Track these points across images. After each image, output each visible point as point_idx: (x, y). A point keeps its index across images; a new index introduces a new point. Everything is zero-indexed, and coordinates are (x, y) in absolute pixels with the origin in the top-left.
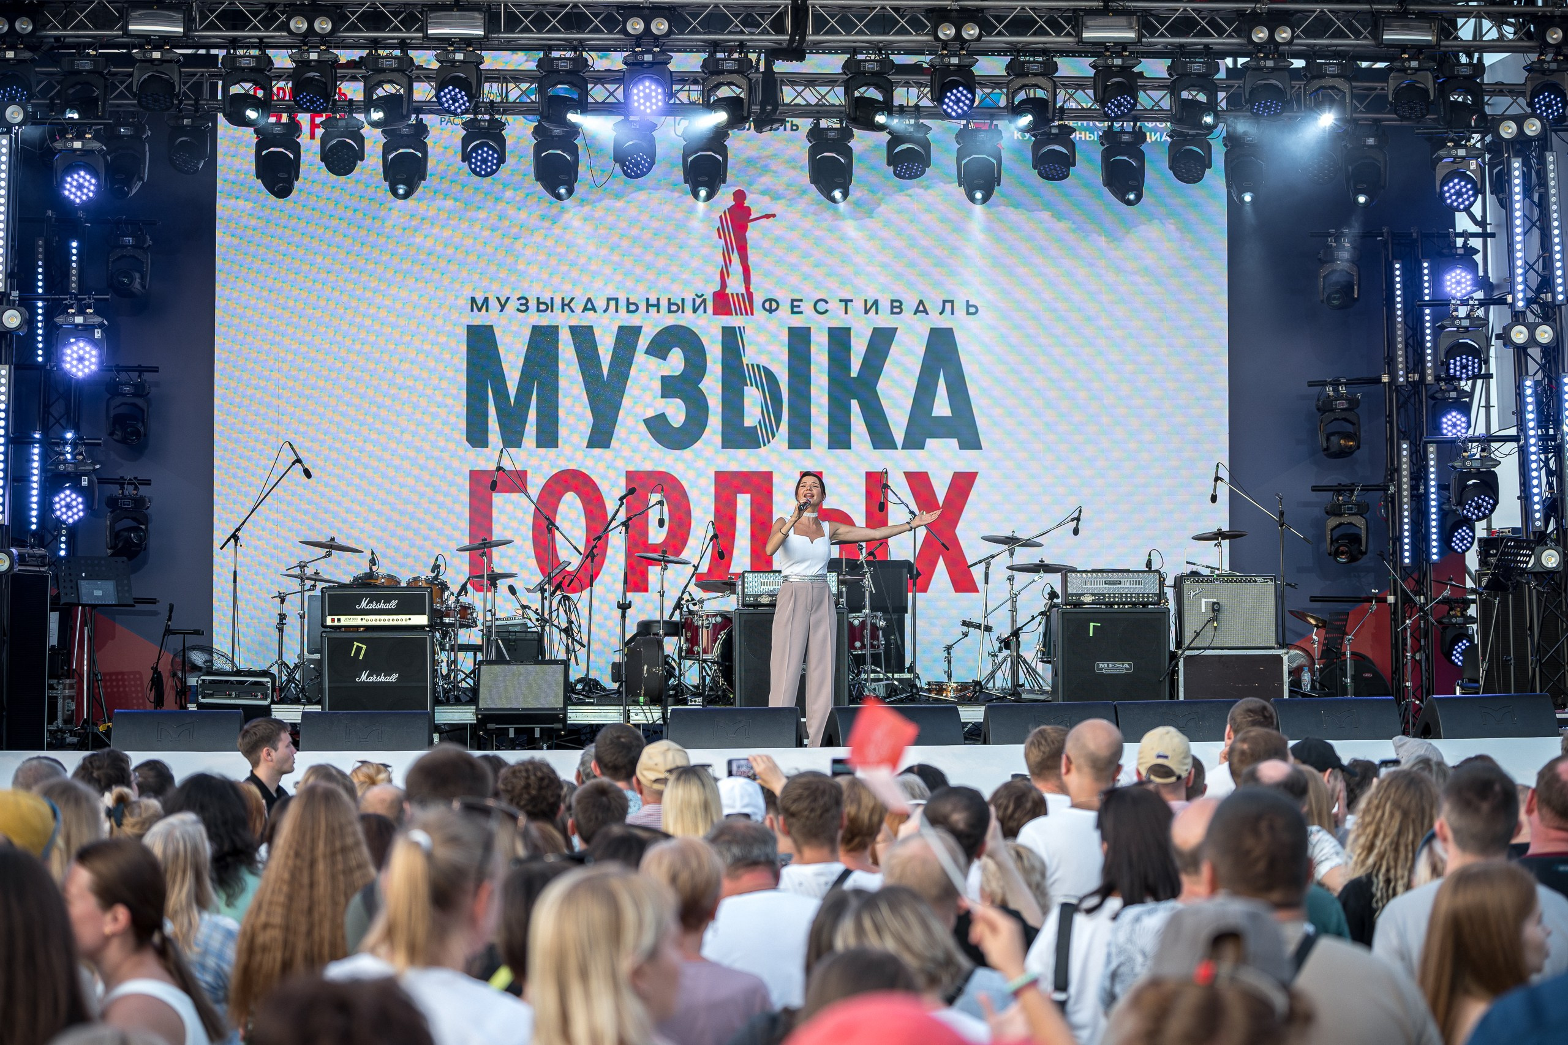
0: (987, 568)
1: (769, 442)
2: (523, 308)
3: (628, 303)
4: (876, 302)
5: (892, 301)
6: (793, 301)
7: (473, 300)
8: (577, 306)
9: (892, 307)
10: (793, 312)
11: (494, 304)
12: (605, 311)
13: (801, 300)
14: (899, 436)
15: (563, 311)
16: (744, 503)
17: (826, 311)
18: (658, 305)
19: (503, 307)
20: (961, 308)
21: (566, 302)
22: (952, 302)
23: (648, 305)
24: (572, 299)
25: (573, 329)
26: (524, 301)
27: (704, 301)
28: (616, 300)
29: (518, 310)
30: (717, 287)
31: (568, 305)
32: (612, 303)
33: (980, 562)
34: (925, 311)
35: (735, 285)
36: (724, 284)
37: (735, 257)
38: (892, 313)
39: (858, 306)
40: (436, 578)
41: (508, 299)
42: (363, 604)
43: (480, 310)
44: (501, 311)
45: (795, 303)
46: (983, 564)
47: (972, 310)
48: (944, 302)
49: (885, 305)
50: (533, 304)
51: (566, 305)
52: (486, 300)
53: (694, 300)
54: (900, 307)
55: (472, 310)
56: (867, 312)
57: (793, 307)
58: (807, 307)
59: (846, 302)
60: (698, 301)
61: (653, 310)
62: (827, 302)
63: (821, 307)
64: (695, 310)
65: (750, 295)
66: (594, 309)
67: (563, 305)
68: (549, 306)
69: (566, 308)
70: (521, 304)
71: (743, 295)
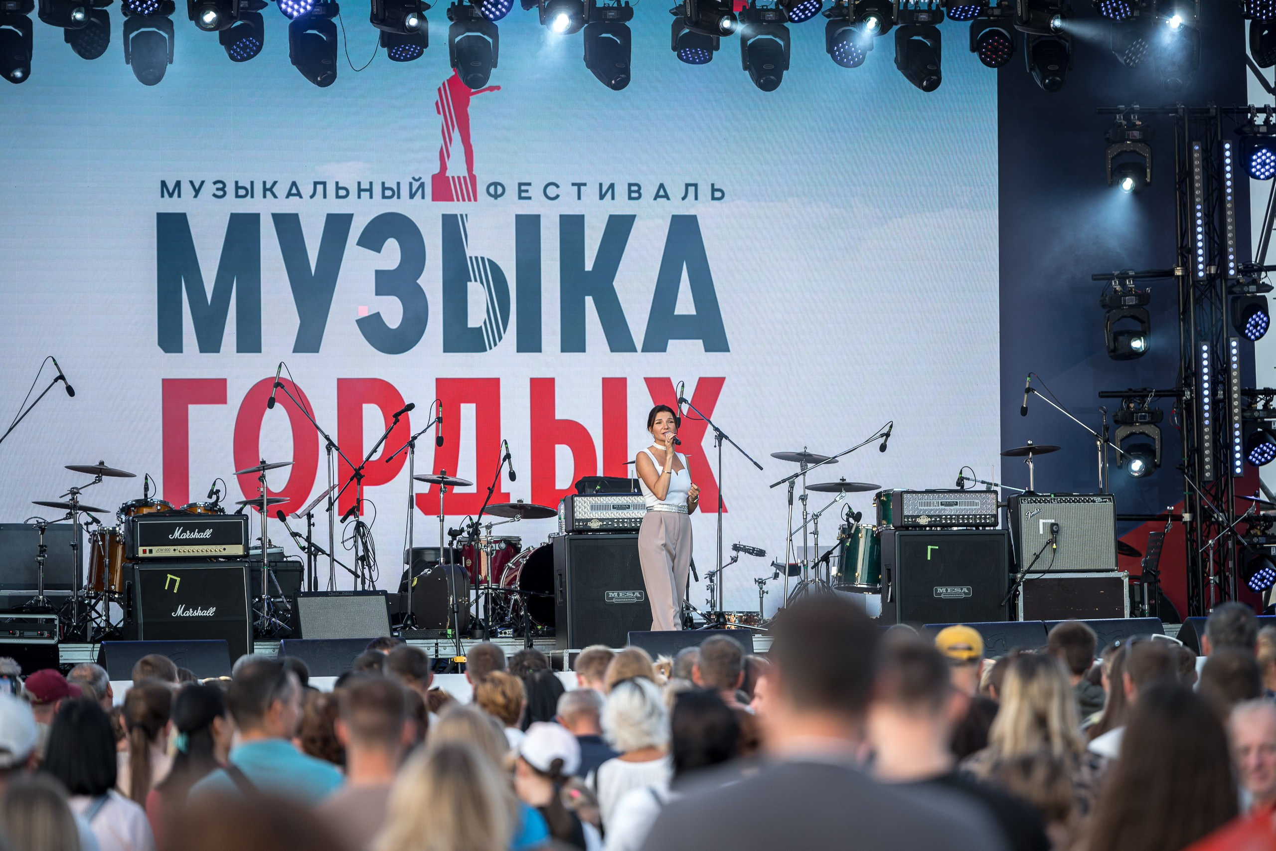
0: (792, 486)
1: (495, 345)
2: (220, 193)
3: (338, 188)
4: (612, 186)
5: (630, 185)
6: (520, 185)
7: (164, 184)
8: (281, 190)
9: (630, 192)
10: (520, 198)
11: (186, 188)
12: (312, 197)
13: (529, 184)
14: (638, 338)
15: (265, 196)
16: (468, 412)
17: (557, 196)
18: (370, 190)
19: (197, 192)
20: (705, 191)
21: (268, 186)
22: (696, 185)
23: (360, 190)
24: (275, 183)
25: (278, 218)
26: (220, 186)
27: (422, 185)
28: (324, 184)
29: (215, 195)
30: (437, 170)
31: (271, 190)
32: (320, 188)
33: (784, 481)
34: (666, 196)
35: (456, 168)
36: (444, 167)
37: (456, 135)
38: (630, 198)
39: (592, 190)
40: (215, 504)
41: (203, 182)
42: (177, 534)
43: (171, 195)
44: (196, 196)
45: (523, 188)
46: (787, 483)
47: (718, 194)
48: (687, 185)
49: (622, 189)
50: (230, 189)
51: (269, 190)
52: (178, 184)
53: (411, 184)
54: (638, 191)
55: (163, 196)
56: (602, 197)
57: (520, 191)
58: (535, 191)
59: (579, 185)
60: (416, 185)
61: (366, 196)
62: (557, 186)
63: (552, 192)
64: (412, 196)
65: (473, 178)
66: (299, 194)
67: (265, 190)
68: (250, 192)
69: (268, 193)
70: (218, 189)
71: (465, 178)
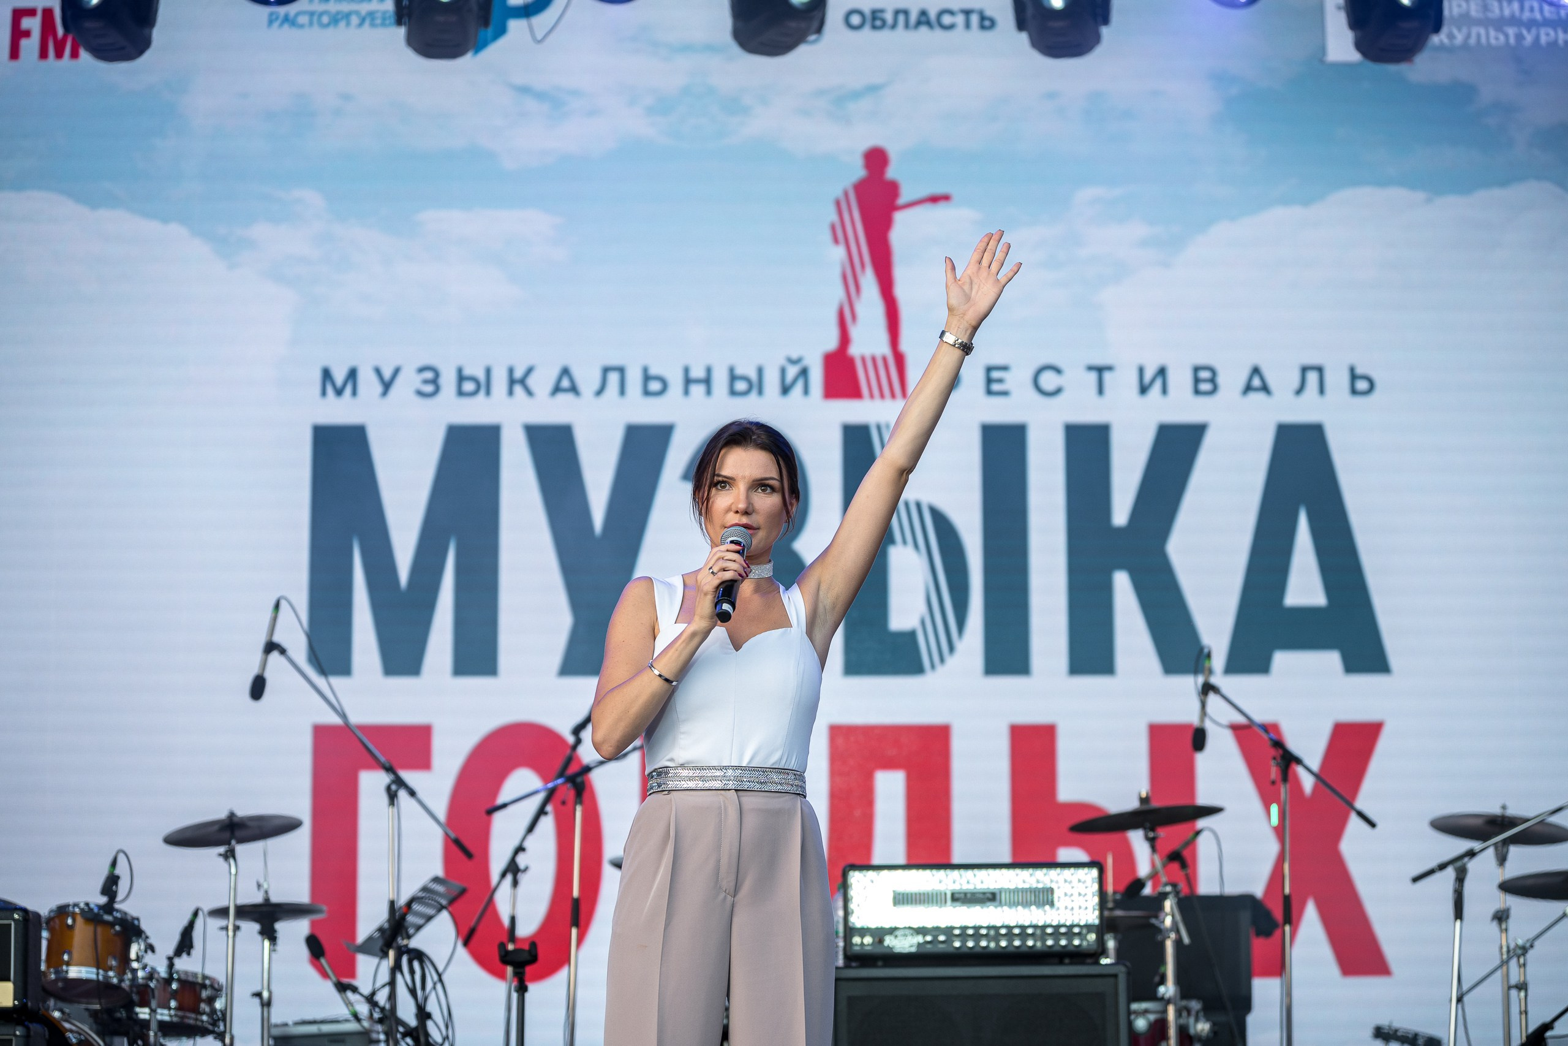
0: (1460, 878)
1: (942, 660)
2: (429, 388)
3: (647, 378)
4: (1162, 372)
5: (1196, 369)
6: (989, 369)
7: (327, 374)
8: (542, 382)
9: (1197, 381)
10: (989, 392)
11: (368, 382)
12: (600, 392)
13: (1005, 368)
14: (1217, 646)
15: (511, 392)
16: (890, 790)
17: (1058, 391)
18: (707, 381)
19: (387, 386)
20: (1337, 379)
21: (518, 374)
22: (1320, 370)
23: (688, 381)
24: (529, 371)
25: (536, 435)
26: (429, 375)
27: (804, 372)
28: (621, 370)
29: (419, 392)
30: (831, 343)
31: (522, 382)
32: (614, 378)
33: (1442, 867)
34: (1265, 388)
35: (869, 340)
36: (845, 339)
37: (868, 282)
38: (1197, 392)
39: (1123, 382)
40: (109, 908)
41: (397, 371)
43: (339, 392)
44: (384, 394)
45: (995, 375)
46: (1450, 873)
47: (1362, 385)
48: (1304, 370)
49: (1180, 379)
50: (448, 380)
51: (517, 382)
52: (352, 374)
53: (783, 371)
54: (1213, 380)
55: (324, 393)
56: (1144, 389)
57: (989, 381)
58: (1018, 380)
59: (1100, 370)
60: (792, 372)
61: (698, 390)
62: (1058, 370)
63: (1049, 381)
64: (785, 390)
65: (900, 359)
66: (574, 389)
67: (512, 382)
68: (484, 386)
69: (518, 389)
70: (426, 382)
71: (885, 359)
